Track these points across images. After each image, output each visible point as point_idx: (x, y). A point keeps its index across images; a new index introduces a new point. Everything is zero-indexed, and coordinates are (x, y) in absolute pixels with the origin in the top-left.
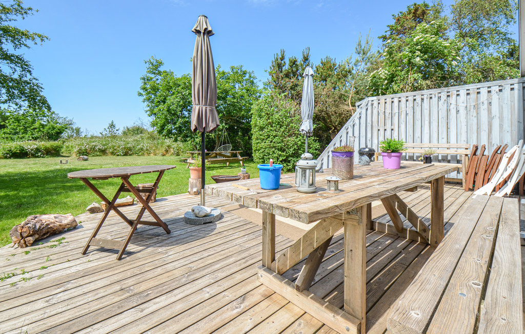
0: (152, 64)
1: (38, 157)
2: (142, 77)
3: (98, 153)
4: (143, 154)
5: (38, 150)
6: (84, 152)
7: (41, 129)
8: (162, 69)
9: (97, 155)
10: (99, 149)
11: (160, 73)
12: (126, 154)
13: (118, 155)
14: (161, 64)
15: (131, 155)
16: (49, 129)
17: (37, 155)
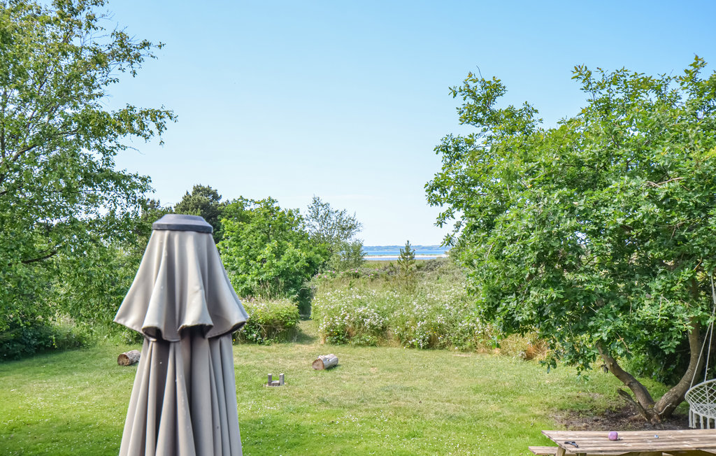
0: (474, 96)
1: (251, 341)
2: (441, 143)
3: (369, 338)
4: (474, 348)
5: (253, 324)
6: (339, 334)
7: (274, 261)
8: (499, 105)
9: (368, 344)
10: (372, 326)
11: (494, 119)
12: (430, 344)
13: (412, 346)
14: (495, 89)
15: (443, 347)
16: (288, 261)
17: (250, 337)
